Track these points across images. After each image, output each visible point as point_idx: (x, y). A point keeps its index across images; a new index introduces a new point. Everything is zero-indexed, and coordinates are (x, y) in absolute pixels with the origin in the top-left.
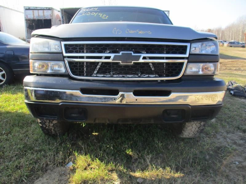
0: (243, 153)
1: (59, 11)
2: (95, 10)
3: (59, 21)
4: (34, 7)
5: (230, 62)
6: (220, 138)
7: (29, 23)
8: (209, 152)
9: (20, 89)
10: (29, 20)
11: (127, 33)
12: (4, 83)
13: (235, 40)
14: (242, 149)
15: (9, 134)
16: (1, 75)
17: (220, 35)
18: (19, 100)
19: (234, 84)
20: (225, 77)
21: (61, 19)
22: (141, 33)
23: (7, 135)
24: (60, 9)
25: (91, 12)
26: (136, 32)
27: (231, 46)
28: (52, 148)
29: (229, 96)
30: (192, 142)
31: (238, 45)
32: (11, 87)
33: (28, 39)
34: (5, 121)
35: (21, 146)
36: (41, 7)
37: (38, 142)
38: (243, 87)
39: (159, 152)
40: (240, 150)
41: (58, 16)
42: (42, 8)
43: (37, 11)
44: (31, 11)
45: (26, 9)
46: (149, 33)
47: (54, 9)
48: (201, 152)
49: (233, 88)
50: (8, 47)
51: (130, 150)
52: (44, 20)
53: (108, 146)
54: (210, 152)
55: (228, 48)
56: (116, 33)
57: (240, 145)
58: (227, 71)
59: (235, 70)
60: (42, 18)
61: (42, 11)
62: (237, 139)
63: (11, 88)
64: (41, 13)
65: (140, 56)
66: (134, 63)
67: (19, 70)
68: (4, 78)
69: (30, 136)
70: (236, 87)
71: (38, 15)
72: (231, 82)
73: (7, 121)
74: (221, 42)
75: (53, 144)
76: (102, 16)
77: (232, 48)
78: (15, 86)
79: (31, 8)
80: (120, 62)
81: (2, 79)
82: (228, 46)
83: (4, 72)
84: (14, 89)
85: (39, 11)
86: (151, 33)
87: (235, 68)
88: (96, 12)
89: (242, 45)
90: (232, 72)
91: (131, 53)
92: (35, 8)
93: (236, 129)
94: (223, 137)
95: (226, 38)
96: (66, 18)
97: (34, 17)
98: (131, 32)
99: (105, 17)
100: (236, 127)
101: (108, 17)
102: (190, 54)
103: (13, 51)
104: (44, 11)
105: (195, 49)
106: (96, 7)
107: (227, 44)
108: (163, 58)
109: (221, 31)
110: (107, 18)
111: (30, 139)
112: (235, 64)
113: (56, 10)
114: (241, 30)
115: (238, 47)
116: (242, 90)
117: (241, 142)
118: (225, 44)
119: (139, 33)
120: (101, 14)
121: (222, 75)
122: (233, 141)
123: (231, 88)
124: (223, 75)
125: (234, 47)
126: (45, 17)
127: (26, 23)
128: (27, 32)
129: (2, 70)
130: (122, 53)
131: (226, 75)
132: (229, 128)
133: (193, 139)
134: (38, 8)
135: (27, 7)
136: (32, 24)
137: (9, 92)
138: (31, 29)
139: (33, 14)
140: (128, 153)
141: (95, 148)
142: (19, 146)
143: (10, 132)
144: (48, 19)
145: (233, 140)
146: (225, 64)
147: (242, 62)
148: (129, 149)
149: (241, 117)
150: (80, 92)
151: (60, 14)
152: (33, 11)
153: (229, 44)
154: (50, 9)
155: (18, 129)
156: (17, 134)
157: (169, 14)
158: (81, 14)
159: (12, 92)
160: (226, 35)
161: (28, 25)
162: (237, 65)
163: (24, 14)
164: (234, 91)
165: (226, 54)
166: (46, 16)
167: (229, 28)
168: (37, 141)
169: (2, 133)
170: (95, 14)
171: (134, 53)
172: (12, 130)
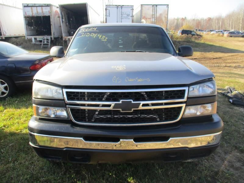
0: (240, 179)
1: (57, 8)
2: (94, 30)
3: (58, 17)
4: (32, 4)
5: (229, 56)
6: (218, 160)
7: (28, 20)
8: (206, 178)
9: (23, 101)
10: (28, 17)
11: (126, 81)
12: (7, 95)
13: (235, 29)
14: (239, 174)
15: (15, 161)
16: (3, 87)
17: (221, 23)
18: (23, 117)
19: (233, 91)
20: (225, 78)
21: (60, 16)
22: (140, 81)
23: (14, 163)
24: (59, 5)
25: (90, 33)
26: (135, 80)
27: (231, 36)
28: (57, 178)
29: (228, 105)
30: (191, 167)
31: (238, 35)
32: (15, 99)
33: (27, 36)
34: (10, 145)
35: (28, 176)
36: (39, 4)
37: (43, 171)
38: (242, 94)
39: (159, 179)
40: (237, 175)
41: (56, 12)
42: (41, 5)
43: (36, 8)
44: (30, 8)
45: (25, 6)
46: (148, 80)
47: (52, 6)
48: (200, 178)
49: (232, 96)
50: (9, 59)
51: (132, 178)
52: (43, 17)
53: (110, 174)
54: (208, 178)
55: (228, 38)
56: (116, 82)
57: (237, 169)
58: (227, 70)
59: (235, 67)
60: (41, 15)
61: (41, 7)
62: (235, 161)
63: (14, 101)
64: (39, 9)
65: (140, 104)
66: (133, 110)
67: (21, 82)
68: (7, 90)
69: (35, 163)
70: (234, 95)
71: (36, 12)
72: (230, 89)
73: (13, 146)
74: (222, 31)
75: (58, 173)
76: (101, 38)
77: (232, 38)
78: (18, 98)
79: (29, 5)
80: (120, 110)
81: (5, 91)
82: (228, 36)
83: (6, 85)
84: (17, 102)
85: (38, 8)
86: (150, 80)
87: (234, 65)
88: (95, 33)
89: (242, 35)
90: (232, 72)
91: (131, 101)
92: (34, 5)
93: (233, 148)
94: (221, 159)
95: (226, 26)
96: (65, 14)
97: (32, 14)
98: (130, 80)
99: (105, 39)
100: (234, 146)
101: (107, 38)
102: (188, 98)
103: (14, 64)
104: (43, 7)
105: (193, 90)
106: (95, 27)
107: (227, 34)
108: (161, 104)
109: (221, 19)
110: (106, 40)
111: (36, 166)
112: (235, 59)
113: (55, 6)
114: (241, 18)
115: (238, 37)
116: (240, 97)
117: (238, 164)
118: (224, 34)
119: (138, 81)
120: (100, 35)
121: (221, 75)
122: (230, 164)
123: (229, 96)
124: (223, 75)
125: (235, 37)
126: (43, 14)
127: (25, 21)
128: (27, 30)
129: (4, 82)
130: (122, 101)
131: (226, 76)
132: (227, 147)
133: (192, 163)
134: (36, 5)
135: (25, 4)
136: (31, 20)
137: (13, 107)
138: (30, 26)
139: (31, 11)
140: (129, 181)
141: (99, 176)
142: (25, 177)
143: (16, 159)
144: (47, 15)
145: (231, 162)
146: (225, 60)
147: (241, 56)
148: (130, 177)
149: (239, 133)
150: (83, 139)
151: (58, 10)
152: (32, 8)
153: (229, 34)
154: (49, 5)
155: (24, 156)
156: (23, 161)
157: (168, 7)
158: (81, 35)
159: (16, 106)
160: (226, 23)
161: (27, 22)
162: (237, 60)
163: (22, 11)
164: (233, 99)
165: (226, 47)
166: (45, 12)
167: (229, 17)
168: (43, 169)
169: (9, 161)
170: (94, 35)
171: (133, 101)
172: (18, 157)
